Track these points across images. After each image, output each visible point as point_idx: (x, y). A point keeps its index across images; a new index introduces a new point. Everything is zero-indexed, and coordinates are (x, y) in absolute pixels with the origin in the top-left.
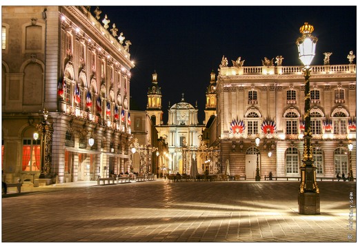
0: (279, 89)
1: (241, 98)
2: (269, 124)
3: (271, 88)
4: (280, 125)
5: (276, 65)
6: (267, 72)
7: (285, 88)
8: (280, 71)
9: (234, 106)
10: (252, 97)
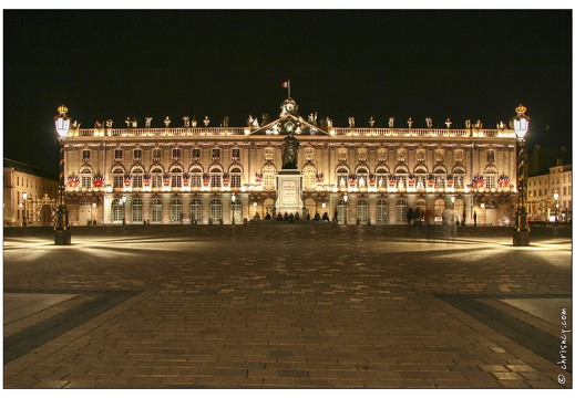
0: (108, 148)
1: (77, 156)
2: (99, 180)
3: (101, 147)
4: (108, 180)
5: (106, 127)
6: (98, 134)
7: (114, 147)
8: (110, 134)
9: (70, 164)
10: (86, 155)
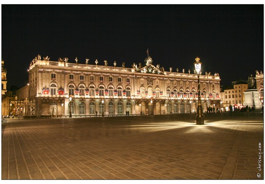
0: (66, 73)
1: (48, 77)
2: (61, 90)
3: (63, 73)
4: (66, 91)
5: (65, 62)
6: (61, 65)
7: (69, 73)
8: (67, 65)
9: (44, 81)
10: (53, 76)
